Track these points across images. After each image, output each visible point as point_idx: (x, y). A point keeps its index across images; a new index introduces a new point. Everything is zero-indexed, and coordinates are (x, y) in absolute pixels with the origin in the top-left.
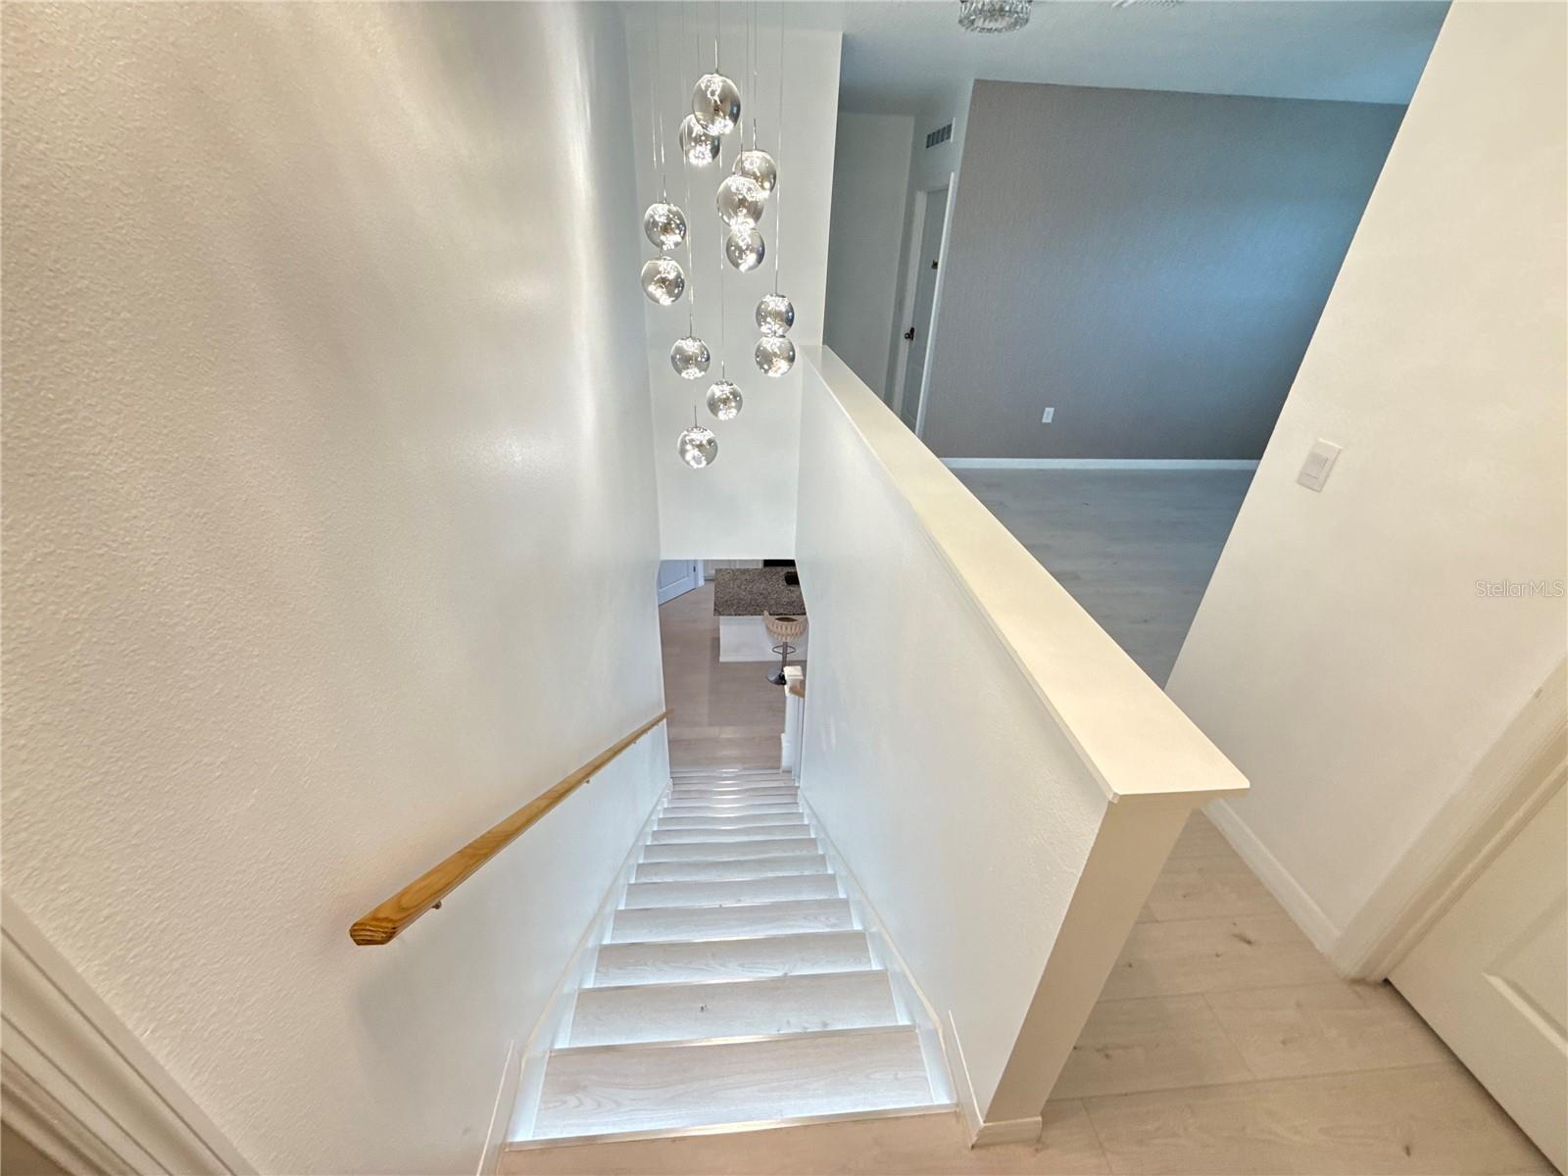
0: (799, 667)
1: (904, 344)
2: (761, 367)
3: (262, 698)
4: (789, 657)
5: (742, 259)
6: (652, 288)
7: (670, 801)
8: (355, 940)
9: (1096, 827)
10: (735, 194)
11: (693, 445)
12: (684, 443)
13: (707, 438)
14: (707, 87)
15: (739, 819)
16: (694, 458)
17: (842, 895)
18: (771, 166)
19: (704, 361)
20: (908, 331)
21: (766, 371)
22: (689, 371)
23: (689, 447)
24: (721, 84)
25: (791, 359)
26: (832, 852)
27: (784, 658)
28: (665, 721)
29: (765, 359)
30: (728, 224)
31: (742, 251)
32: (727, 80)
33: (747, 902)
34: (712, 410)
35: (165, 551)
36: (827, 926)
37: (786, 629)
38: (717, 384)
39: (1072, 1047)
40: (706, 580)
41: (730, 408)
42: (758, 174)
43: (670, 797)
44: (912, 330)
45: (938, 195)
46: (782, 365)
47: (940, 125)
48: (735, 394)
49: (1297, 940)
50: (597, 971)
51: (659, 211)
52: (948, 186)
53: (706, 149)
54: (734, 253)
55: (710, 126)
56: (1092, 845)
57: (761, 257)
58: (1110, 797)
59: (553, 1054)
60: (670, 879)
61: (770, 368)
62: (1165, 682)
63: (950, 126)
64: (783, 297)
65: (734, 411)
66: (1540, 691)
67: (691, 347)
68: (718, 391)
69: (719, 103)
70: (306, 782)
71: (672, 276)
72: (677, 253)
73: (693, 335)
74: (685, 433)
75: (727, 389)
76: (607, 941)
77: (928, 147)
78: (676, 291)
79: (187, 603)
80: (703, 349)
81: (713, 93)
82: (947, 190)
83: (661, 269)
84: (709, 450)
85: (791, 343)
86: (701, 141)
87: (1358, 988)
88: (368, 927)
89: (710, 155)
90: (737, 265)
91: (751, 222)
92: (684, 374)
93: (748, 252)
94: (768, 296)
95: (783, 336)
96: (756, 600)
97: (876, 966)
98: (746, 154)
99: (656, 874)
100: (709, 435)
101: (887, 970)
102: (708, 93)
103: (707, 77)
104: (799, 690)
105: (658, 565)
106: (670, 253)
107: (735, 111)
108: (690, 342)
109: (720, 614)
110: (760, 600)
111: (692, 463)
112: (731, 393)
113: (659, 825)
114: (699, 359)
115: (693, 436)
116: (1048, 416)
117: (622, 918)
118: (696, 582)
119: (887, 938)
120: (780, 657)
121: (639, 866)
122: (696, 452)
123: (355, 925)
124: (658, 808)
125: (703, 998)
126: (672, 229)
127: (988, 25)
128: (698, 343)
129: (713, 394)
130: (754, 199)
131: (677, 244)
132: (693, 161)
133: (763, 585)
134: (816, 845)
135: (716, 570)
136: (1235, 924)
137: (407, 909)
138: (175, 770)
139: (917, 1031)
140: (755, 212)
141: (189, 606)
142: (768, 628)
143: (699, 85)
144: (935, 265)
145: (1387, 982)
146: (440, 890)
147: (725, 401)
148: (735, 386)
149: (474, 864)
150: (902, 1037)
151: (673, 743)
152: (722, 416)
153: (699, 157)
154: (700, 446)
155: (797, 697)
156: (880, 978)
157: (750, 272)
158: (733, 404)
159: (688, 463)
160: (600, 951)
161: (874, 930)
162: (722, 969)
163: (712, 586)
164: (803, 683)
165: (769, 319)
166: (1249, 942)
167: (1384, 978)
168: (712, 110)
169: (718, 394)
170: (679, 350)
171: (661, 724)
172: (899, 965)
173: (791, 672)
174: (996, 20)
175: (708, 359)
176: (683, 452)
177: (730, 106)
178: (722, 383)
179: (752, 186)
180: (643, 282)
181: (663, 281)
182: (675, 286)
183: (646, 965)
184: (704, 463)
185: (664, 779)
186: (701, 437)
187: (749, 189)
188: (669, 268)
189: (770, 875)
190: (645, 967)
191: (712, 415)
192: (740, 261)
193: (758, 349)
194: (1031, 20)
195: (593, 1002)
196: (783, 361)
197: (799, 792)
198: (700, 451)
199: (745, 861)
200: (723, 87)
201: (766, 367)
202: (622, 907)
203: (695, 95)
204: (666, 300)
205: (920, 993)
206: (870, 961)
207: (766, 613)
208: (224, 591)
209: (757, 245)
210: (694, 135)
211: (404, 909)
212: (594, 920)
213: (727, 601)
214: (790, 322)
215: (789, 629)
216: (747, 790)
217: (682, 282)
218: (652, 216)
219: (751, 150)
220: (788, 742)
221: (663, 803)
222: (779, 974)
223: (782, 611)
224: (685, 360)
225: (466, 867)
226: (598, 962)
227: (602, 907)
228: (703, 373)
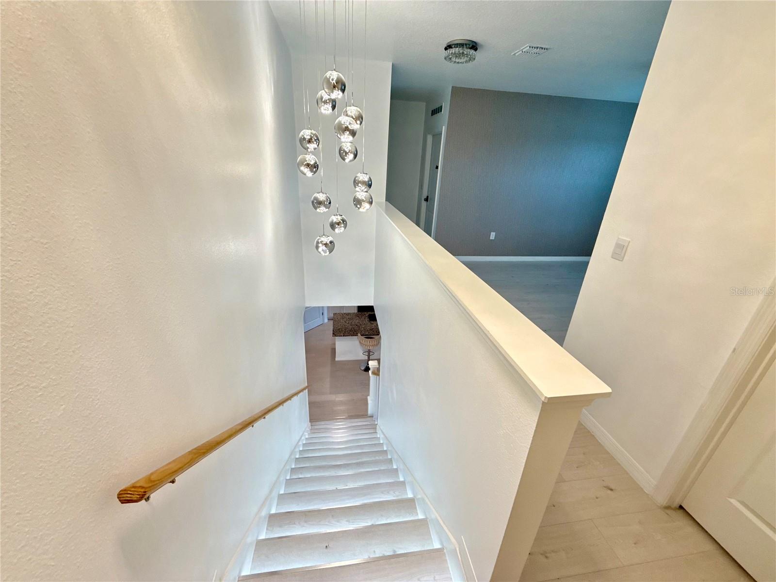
0: (376, 361)
1: (424, 204)
2: (357, 207)
3: (73, 352)
4: (371, 357)
5: (346, 156)
6: (302, 168)
7: (309, 434)
8: (120, 500)
9: (536, 419)
10: (343, 125)
11: (322, 244)
12: (318, 243)
13: (329, 240)
14: (330, 77)
15: (346, 442)
16: (323, 250)
17: (402, 479)
18: (360, 114)
19: (328, 203)
20: (426, 197)
21: (359, 208)
22: (321, 208)
23: (320, 245)
24: (336, 76)
25: (371, 203)
26: (395, 456)
27: (369, 357)
28: (307, 390)
29: (358, 202)
30: (340, 138)
31: (346, 153)
32: (339, 74)
33: (351, 485)
34: (332, 228)
35: (19, 259)
36: (394, 497)
37: (370, 342)
38: (334, 215)
39: (528, 553)
40: (328, 319)
41: (341, 227)
42: (354, 117)
43: (309, 432)
44: (428, 197)
45: (437, 136)
46: (366, 206)
47: (437, 106)
48: (343, 221)
49: (635, 488)
50: (267, 529)
51: (307, 133)
52: (442, 132)
53: (329, 106)
54: (343, 154)
55: (331, 94)
56: (534, 429)
57: (355, 156)
58: (543, 399)
59: (240, 579)
60: (309, 475)
61: (360, 207)
62: (563, 344)
63: (441, 107)
64: (366, 174)
65: (343, 228)
66: (735, 349)
67: (321, 197)
68: (335, 219)
69: (335, 84)
70: (97, 404)
71: (312, 163)
72: (315, 152)
73: (323, 191)
74: (319, 238)
75: (339, 218)
76: (273, 511)
77: (432, 115)
78: (314, 170)
79: (30, 291)
80: (328, 198)
81: (333, 80)
82: (441, 134)
83: (307, 159)
84: (331, 246)
85: (370, 195)
86: (327, 103)
87: (668, 511)
88: (129, 492)
89: (331, 109)
90: (344, 159)
91: (351, 138)
92: (318, 210)
93: (349, 154)
94: (359, 174)
95: (367, 192)
96: (354, 328)
97: (421, 516)
98: (348, 108)
99: (301, 473)
100: (331, 239)
101: (427, 518)
102: (331, 80)
103: (330, 72)
104: (377, 373)
105: (304, 310)
106: (311, 152)
107: (343, 88)
108: (321, 194)
109: (336, 336)
110: (356, 328)
111: (322, 253)
112: (342, 220)
113: (303, 447)
114: (326, 203)
115: (322, 239)
116: (493, 236)
117: (282, 498)
118: (323, 320)
119: (427, 500)
120: (366, 358)
121: (292, 469)
122: (324, 247)
123: (120, 491)
124: (303, 438)
125: (327, 541)
126: (313, 142)
127: (457, 60)
128: (325, 195)
129: (333, 220)
130: (352, 128)
131: (315, 149)
132: (323, 111)
133: (358, 321)
134: (387, 453)
135: (334, 314)
136: (603, 480)
137: (154, 481)
138: (12, 388)
139: (445, 551)
140: (353, 133)
141: (31, 293)
142: (360, 342)
143: (326, 76)
144: (437, 167)
145: (681, 507)
146: (175, 471)
147: (338, 224)
148: (343, 216)
149: (196, 458)
150: (437, 554)
151: (311, 404)
152: (337, 230)
153: (326, 109)
154: (326, 245)
155: (376, 376)
156: (423, 523)
157: (350, 163)
158: (342, 225)
159: (320, 253)
160: (269, 518)
161: (419, 496)
162: (338, 524)
163: (332, 322)
164: (378, 369)
165: (360, 185)
166: (611, 490)
167: (679, 506)
168: (332, 87)
169: (335, 220)
170: (316, 198)
171: (304, 391)
172: (434, 515)
173: (372, 364)
174: (461, 58)
175: (330, 203)
176: (317, 247)
177: (341, 86)
178: (337, 215)
179: (351, 122)
180: (298, 164)
181: (308, 165)
182: (314, 167)
183: (295, 524)
184: (328, 253)
185: (306, 424)
186: (326, 240)
187: (350, 124)
188: (311, 159)
189: (363, 470)
190: (294, 526)
191: (332, 231)
192: (346, 158)
193: (355, 197)
194: (476, 58)
195: (264, 547)
196: (367, 204)
197: (378, 427)
198: (326, 247)
199: (350, 464)
200: (338, 78)
201: (359, 206)
202: (282, 492)
203: (324, 79)
204: (309, 174)
205: (445, 528)
206: (418, 515)
207: (359, 334)
208: (54, 287)
209: (354, 150)
210: (323, 100)
211: (152, 481)
212: (266, 499)
213: (339, 329)
214: (370, 186)
215: (371, 342)
216: (350, 427)
217: (318, 166)
218: (303, 136)
219: (351, 106)
220: (371, 400)
221: (305, 435)
222: (369, 524)
223: (367, 333)
224: (318, 203)
225: (191, 459)
226: (268, 524)
227: (271, 491)
228: (327, 209)
